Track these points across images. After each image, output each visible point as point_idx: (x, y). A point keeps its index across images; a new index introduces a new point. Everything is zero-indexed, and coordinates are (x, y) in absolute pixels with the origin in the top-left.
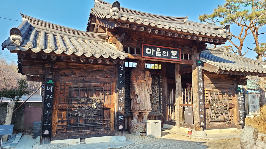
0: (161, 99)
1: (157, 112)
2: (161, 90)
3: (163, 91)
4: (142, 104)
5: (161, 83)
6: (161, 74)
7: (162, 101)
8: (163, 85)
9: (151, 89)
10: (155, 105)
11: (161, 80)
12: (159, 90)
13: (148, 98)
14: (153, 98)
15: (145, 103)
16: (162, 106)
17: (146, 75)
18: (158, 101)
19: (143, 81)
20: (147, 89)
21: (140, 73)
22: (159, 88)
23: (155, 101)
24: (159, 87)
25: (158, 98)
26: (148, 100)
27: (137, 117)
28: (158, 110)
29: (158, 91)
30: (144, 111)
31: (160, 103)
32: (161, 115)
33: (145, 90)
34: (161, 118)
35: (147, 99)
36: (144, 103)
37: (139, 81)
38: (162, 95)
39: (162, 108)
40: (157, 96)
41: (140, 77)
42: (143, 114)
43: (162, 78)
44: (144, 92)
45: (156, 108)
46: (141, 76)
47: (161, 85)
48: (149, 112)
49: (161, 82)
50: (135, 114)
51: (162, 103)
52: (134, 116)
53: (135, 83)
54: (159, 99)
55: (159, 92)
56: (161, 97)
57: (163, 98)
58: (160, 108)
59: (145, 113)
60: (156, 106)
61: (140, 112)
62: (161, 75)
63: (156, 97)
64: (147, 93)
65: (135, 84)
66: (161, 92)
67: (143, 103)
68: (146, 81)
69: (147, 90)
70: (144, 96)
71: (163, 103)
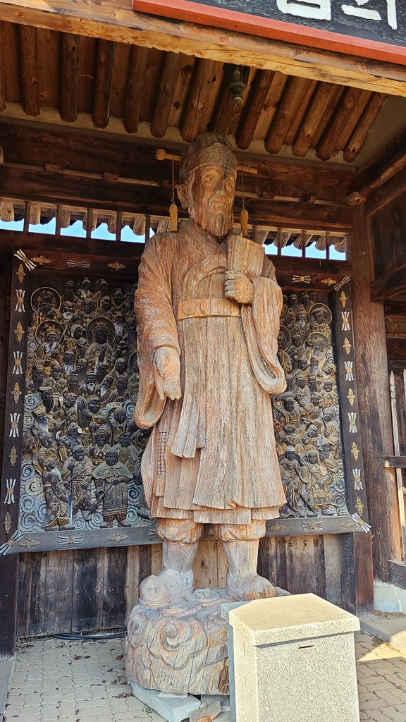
0: (353, 429)
1: (331, 510)
2: (350, 377)
3: (362, 380)
4: (211, 462)
5: (348, 334)
6: (343, 283)
7: (361, 439)
8: (360, 350)
9: (272, 358)
10: (314, 469)
11: (345, 316)
12: (338, 375)
13: (259, 425)
14: (303, 427)
15: (231, 455)
16: (357, 473)
17: (236, 266)
18: (334, 438)
19: (215, 306)
20: (249, 361)
21: (195, 256)
22: (336, 362)
23: (314, 443)
24: (338, 356)
25: (335, 424)
26: (260, 435)
27: (189, 553)
28: (337, 499)
29: (333, 380)
30: (227, 515)
31: (345, 454)
32: (358, 529)
33: (234, 369)
34: (358, 546)
35: (251, 427)
36: (223, 455)
37: (190, 307)
38: (360, 407)
39: (358, 486)
40: (328, 411)
41: (194, 283)
42: (226, 533)
43: (352, 306)
44: (225, 382)
45: (322, 487)
46: (201, 276)
47: (347, 345)
48: (267, 522)
49: (346, 327)
50: (170, 531)
51: (356, 452)
52: (165, 545)
53: (158, 316)
54: (341, 427)
55: (338, 389)
56: (352, 417)
57: (361, 421)
58: (347, 487)
59: (234, 525)
60: (319, 472)
61: (204, 519)
62: (344, 288)
63: (318, 420)
64: (247, 389)
65: (156, 324)
66: (351, 384)
67: (217, 459)
68: (239, 305)
69: (245, 366)
70: (224, 404)
71: (364, 454)
